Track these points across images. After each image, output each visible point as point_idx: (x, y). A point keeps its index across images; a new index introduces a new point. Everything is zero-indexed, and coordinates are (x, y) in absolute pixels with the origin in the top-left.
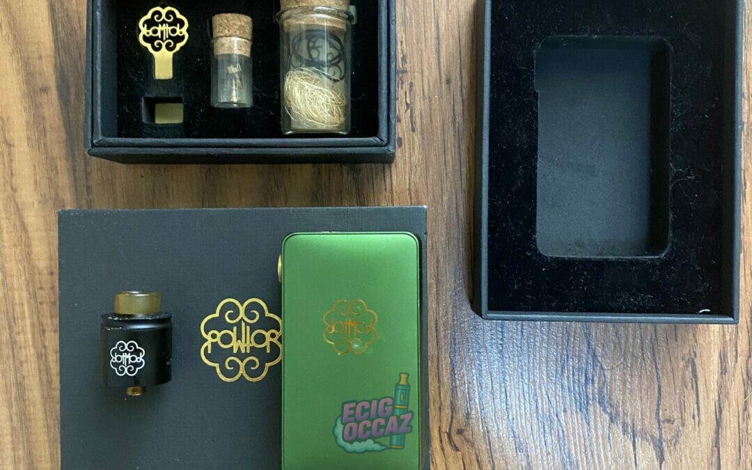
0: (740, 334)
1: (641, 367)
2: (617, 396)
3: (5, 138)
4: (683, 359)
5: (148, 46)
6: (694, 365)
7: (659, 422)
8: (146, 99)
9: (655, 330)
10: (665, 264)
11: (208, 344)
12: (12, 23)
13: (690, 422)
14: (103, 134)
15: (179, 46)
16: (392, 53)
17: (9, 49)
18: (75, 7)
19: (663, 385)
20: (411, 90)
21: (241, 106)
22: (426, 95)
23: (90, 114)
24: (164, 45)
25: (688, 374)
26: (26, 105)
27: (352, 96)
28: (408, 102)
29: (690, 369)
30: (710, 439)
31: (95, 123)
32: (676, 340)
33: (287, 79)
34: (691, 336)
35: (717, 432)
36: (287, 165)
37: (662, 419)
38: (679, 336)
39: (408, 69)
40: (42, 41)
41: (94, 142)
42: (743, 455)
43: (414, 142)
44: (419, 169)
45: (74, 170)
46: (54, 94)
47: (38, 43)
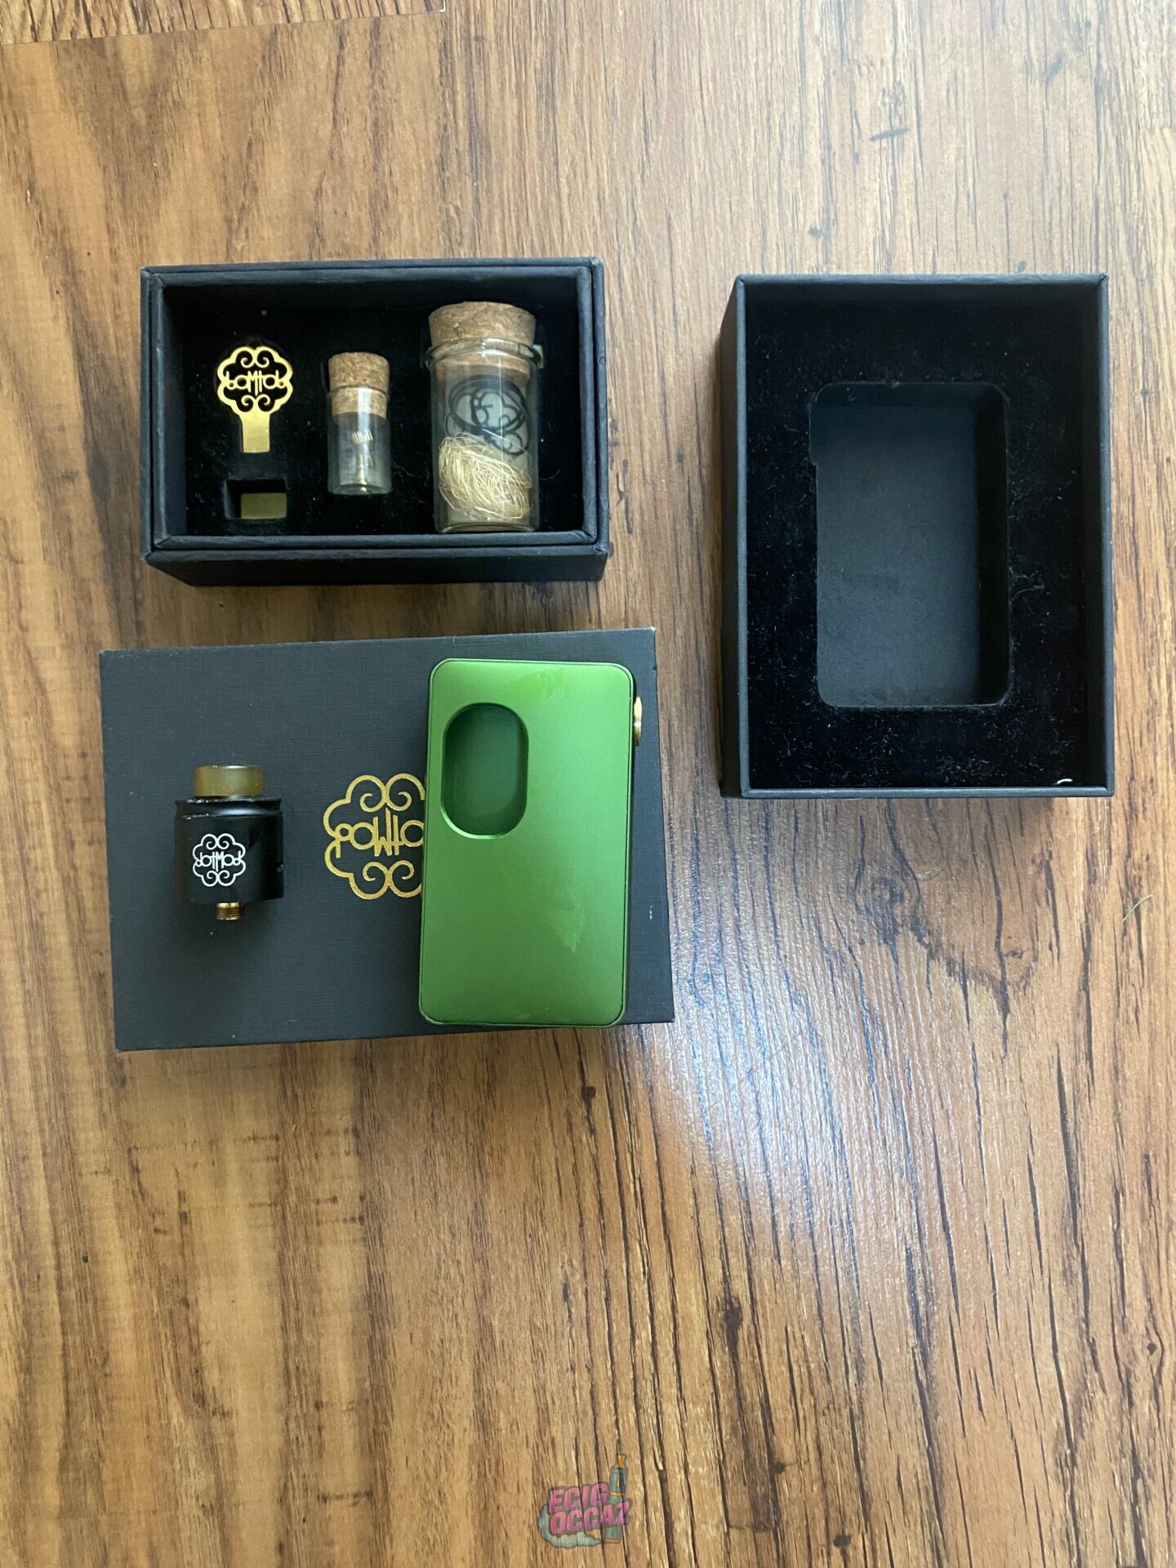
0: (1114, 823)
1: (973, 874)
2: (937, 919)
3: (8, 550)
4: (1033, 862)
5: (232, 404)
6: (1049, 870)
7: (1000, 955)
8: (230, 483)
9: (991, 820)
10: (1006, 714)
11: (336, 844)
12: (17, 376)
13: (1045, 955)
14: (169, 532)
15: (279, 403)
16: (602, 406)
17: (12, 416)
18: (114, 352)
19: (1005, 900)
20: (625, 472)
21: (375, 492)
22: (648, 479)
23: (148, 501)
24: (256, 402)
25: (1041, 883)
26: (42, 500)
27: (540, 474)
28: (622, 489)
29: (1043, 876)
30: (1076, 979)
31: (156, 515)
32: (1022, 835)
33: (443, 450)
34: (1043, 828)
35: (1085, 969)
36: (442, 586)
37: (1004, 951)
38: (1026, 828)
39: (621, 441)
40: (64, 402)
41: (156, 542)
42: (1123, 1001)
43: (631, 549)
44: (639, 589)
45: (117, 598)
46: (84, 483)
47: (59, 407)
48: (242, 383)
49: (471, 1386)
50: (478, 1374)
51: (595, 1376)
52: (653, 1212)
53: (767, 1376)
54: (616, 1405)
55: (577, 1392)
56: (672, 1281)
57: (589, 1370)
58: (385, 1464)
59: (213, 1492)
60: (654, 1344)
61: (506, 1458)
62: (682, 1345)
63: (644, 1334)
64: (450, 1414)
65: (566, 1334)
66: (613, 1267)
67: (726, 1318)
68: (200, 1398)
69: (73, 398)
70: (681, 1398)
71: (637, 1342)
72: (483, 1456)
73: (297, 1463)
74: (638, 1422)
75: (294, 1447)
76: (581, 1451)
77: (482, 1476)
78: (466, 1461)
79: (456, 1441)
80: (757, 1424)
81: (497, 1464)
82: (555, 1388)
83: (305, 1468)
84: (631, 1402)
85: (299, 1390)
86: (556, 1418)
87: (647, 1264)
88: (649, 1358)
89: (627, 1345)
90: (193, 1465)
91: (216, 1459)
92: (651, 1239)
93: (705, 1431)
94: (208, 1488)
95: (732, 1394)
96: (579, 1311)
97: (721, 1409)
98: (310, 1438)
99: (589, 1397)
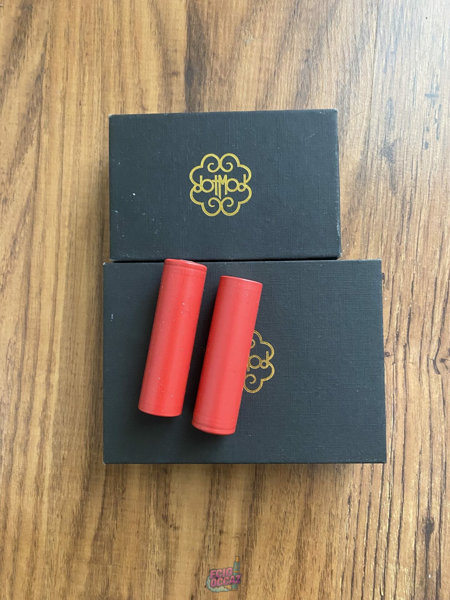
3: (142, 103)
12: (159, 24)
17: (153, 42)
20: (440, 110)
26: (161, 82)
28: (437, 118)
40: (179, 39)
47: (176, 41)
49: (296, 537)
50: (300, 532)
51: (357, 543)
52: (398, 469)
53: (442, 560)
54: (365, 560)
55: (347, 550)
56: (402, 504)
57: (355, 540)
58: (249, 566)
59: (164, 564)
60: (388, 533)
61: (308, 575)
62: (402, 536)
63: (384, 528)
64: (284, 549)
65: (347, 520)
66: (374, 492)
67: (426, 527)
68: (165, 518)
69: (183, 38)
70: (398, 563)
71: (381, 531)
72: (296, 572)
73: (206, 557)
74: (375, 570)
75: (206, 550)
76: (345, 579)
77: (295, 581)
78: (288, 573)
79: (285, 562)
80: (433, 581)
81: (303, 577)
82: (337, 546)
83: (210, 561)
84: (373, 560)
85: (213, 523)
86: (335, 561)
87: (391, 493)
88: (385, 540)
89: (375, 531)
90: (157, 549)
91: (168, 549)
92: (395, 482)
93: (407, 580)
94: (162, 562)
95: (423, 565)
96: (355, 510)
97: (417, 572)
98: (215, 547)
99: (353, 553)
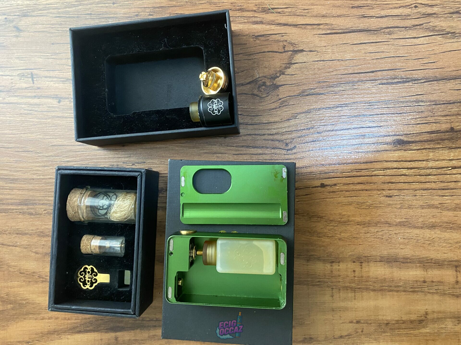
0: (244, 15)
1: (258, 60)
2: (272, 72)
4: (255, 41)
5: (94, 285)
6: (258, 36)
7: (285, 52)
8: (119, 287)
9: (241, 54)
10: (206, 47)
13: (285, 38)
14: (129, 309)
15: (95, 270)
18: (79, 321)
19: (266, 50)
20: (127, 163)
21: (124, 242)
22: (129, 156)
24: (94, 277)
25: (262, 38)
27: (122, 189)
28: (132, 164)
29: (260, 38)
30: (293, 28)
32: (246, 44)
33: (112, 219)
34: (244, 38)
35: (290, 25)
36: (158, 223)
37: (283, 50)
38: (244, 43)
40: (93, 338)
41: (132, 313)
42: (301, 14)
43: (150, 162)
44: (162, 160)
46: (119, 334)
47: (95, 340)
48: (88, 281)
49: (420, 230)
50: (415, 227)
51: (418, 188)
52: (363, 166)
53: (420, 132)
54: (428, 182)
55: (423, 195)
56: (386, 161)
57: (416, 190)
58: (446, 261)
59: (453, 320)
60: (408, 168)
61: (446, 219)
62: (409, 159)
63: (405, 172)
64: (429, 238)
65: (403, 197)
66: (381, 180)
67: (399, 144)
68: (421, 321)
69: (92, 335)
70: (427, 160)
71: (407, 174)
72: (444, 228)
73: (444, 290)
74: (435, 175)
75: (439, 291)
76: (444, 194)
77: (451, 228)
78: (446, 233)
79: (439, 236)
80: (437, 136)
81: (447, 223)
82: (422, 202)
83: (446, 288)
84: (428, 177)
85: (419, 288)
86: (432, 202)
87: (380, 169)
88: (412, 170)
89: (408, 177)
90: (443, 326)
91: (442, 318)
92: (372, 168)
93: (438, 153)
94: (452, 321)
95: (426, 144)
96: (396, 193)
97: (431, 147)
98: (436, 285)
99: (425, 191)
